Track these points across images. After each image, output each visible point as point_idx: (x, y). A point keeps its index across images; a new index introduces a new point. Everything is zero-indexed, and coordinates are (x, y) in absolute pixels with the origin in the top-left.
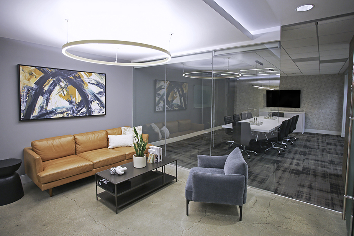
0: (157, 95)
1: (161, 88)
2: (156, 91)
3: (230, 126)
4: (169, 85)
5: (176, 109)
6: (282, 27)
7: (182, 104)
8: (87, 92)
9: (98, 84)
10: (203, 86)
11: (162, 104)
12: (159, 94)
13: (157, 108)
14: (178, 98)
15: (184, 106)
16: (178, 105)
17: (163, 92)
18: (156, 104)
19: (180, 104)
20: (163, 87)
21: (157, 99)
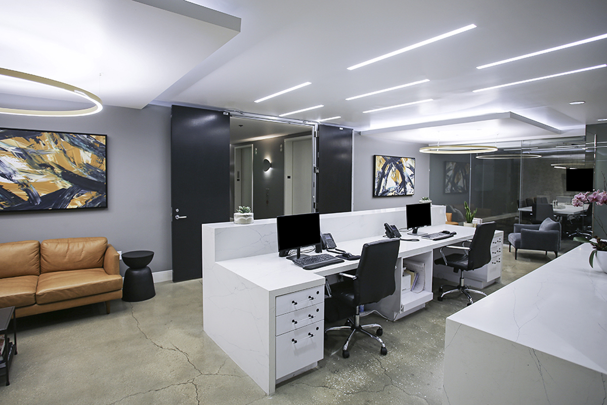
0: (446, 177)
1: (449, 170)
2: (445, 172)
3: (530, 209)
4: (456, 166)
5: (460, 191)
6: (586, 125)
7: (464, 186)
8: (405, 175)
9: (411, 168)
10: (484, 165)
11: (449, 186)
12: (448, 176)
13: (446, 190)
14: (462, 179)
15: (466, 189)
16: (461, 187)
17: (450, 173)
18: (445, 186)
19: (463, 186)
20: (451, 168)
21: (447, 180)
